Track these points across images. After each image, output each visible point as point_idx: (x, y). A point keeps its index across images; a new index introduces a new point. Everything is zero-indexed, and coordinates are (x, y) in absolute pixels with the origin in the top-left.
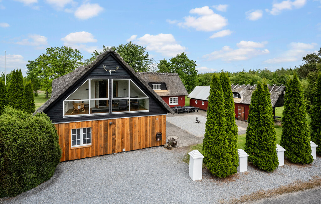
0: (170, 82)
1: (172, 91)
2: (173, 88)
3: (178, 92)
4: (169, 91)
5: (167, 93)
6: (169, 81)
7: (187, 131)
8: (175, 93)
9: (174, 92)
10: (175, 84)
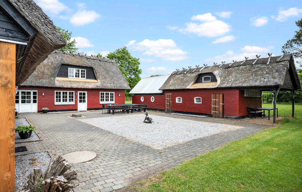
0: (102, 70)
1: (104, 82)
2: (105, 78)
3: (114, 83)
4: (99, 81)
5: (96, 84)
6: (101, 68)
7: (127, 136)
8: (109, 85)
9: (108, 83)
10: (111, 73)
